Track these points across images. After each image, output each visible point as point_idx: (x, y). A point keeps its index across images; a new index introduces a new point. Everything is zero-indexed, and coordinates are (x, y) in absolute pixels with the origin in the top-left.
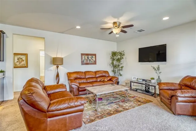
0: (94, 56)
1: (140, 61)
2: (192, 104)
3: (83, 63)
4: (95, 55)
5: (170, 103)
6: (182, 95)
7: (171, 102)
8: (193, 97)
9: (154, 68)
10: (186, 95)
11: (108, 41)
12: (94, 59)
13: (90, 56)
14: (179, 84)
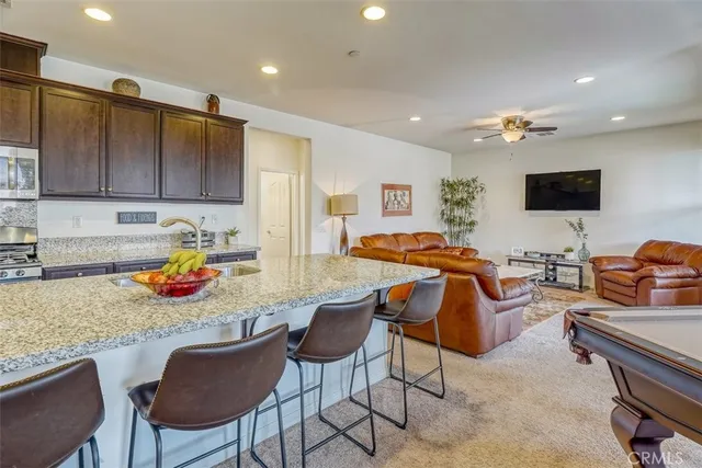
0: (407, 193)
1: (529, 207)
2: (676, 290)
3: (386, 212)
4: (409, 188)
5: (634, 295)
6: (662, 275)
7: (636, 292)
8: (679, 277)
9: (572, 225)
10: (669, 274)
11: (439, 149)
12: (407, 199)
13: (399, 193)
14: (635, 258)
